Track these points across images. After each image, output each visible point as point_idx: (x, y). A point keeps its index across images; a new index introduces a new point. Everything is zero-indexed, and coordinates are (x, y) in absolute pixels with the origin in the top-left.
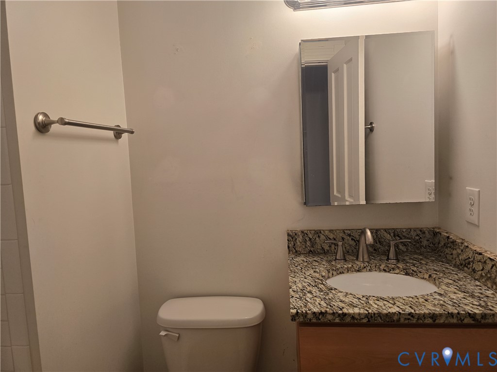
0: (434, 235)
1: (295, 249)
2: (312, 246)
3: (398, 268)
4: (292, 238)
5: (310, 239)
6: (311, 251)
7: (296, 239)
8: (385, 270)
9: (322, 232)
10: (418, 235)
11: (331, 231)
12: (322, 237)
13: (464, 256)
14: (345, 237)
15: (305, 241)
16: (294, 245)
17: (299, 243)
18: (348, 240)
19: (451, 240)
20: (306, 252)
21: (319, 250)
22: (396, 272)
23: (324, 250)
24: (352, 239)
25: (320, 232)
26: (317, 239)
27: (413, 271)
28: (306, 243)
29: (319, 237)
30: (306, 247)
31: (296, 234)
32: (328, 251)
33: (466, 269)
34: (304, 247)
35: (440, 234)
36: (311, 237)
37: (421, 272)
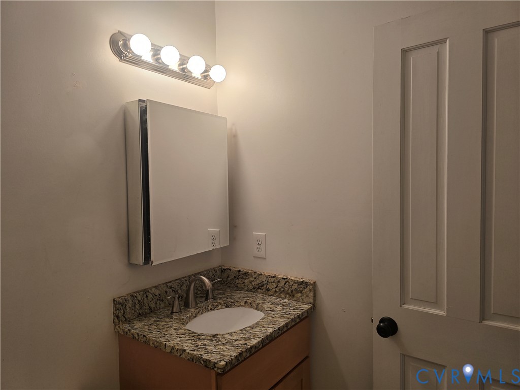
0: (222, 271)
1: (124, 317)
2: (141, 309)
3: (220, 303)
4: (122, 306)
5: (139, 301)
6: (140, 314)
7: (126, 306)
8: (211, 309)
9: (150, 290)
10: (213, 275)
11: (156, 287)
12: (150, 296)
13: (257, 282)
14: (167, 290)
15: (135, 306)
16: (124, 313)
17: (128, 309)
18: (170, 292)
19: (243, 272)
20: (135, 317)
21: (146, 311)
22: (219, 308)
23: (151, 309)
24: (173, 291)
25: (148, 291)
26: (145, 299)
27: (231, 302)
28: (135, 307)
29: (147, 296)
30: (135, 311)
31: (126, 300)
32: (154, 308)
33: (259, 290)
34: (133, 312)
35: (230, 270)
36: (140, 299)
37: (237, 302)
